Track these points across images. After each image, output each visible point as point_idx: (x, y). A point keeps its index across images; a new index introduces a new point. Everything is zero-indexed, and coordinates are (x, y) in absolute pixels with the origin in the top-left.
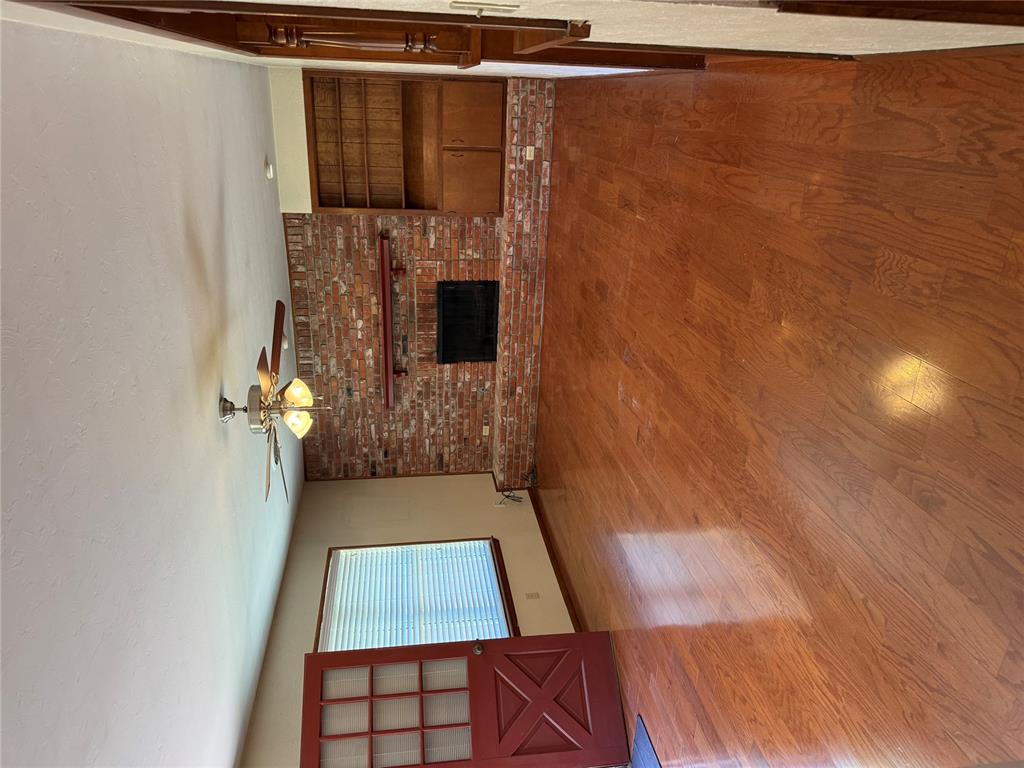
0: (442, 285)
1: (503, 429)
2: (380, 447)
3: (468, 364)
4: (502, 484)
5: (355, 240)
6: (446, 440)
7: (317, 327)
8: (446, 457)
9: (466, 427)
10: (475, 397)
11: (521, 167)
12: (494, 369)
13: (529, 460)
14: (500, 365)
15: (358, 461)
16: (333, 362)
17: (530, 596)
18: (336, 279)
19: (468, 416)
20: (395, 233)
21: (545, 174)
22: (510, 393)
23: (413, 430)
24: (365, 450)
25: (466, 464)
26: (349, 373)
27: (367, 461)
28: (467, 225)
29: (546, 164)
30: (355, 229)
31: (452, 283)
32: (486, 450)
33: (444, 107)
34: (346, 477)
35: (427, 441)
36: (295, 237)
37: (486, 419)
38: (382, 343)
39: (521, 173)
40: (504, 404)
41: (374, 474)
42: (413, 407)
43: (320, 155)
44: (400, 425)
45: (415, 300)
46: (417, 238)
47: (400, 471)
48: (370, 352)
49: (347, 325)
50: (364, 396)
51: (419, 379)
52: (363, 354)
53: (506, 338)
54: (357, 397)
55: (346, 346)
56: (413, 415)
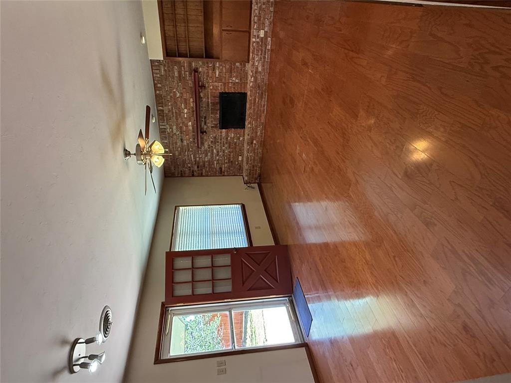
0: (221, 94)
1: (248, 158)
2: (195, 164)
3: (233, 129)
4: (246, 181)
5: (183, 72)
6: (223, 162)
7: (167, 112)
8: (223, 169)
9: (232, 156)
10: (235, 144)
11: (258, 40)
12: (244, 132)
13: (258, 171)
14: (247, 131)
15: (187, 170)
16: (174, 127)
17: (256, 228)
18: (175, 90)
19: (233, 152)
20: (200, 69)
21: (268, 44)
22: (251, 143)
23: (209, 157)
24: (189, 165)
25: (232, 172)
26: (181, 133)
27: (190, 170)
28: (233, 66)
29: (269, 39)
30: (183, 68)
31: (226, 93)
32: (240, 166)
33: (223, 10)
34: (182, 176)
35: (215, 162)
36: (156, 71)
37: (240, 153)
38: (195, 120)
39: (258, 43)
40: (248, 148)
41: (193, 175)
42: (209, 148)
43: (166, 32)
44: (204, 155)
45: (210, 100)
46: (210, 72)
47: (204, 174)
48: (190, 123)
49: (180, 111)
50: (188, 142)
51: (211, 136)
52: (187, 124)
53: (249, 119)
54: (185, 143)
55: (180, 120)
56: (209, 151)
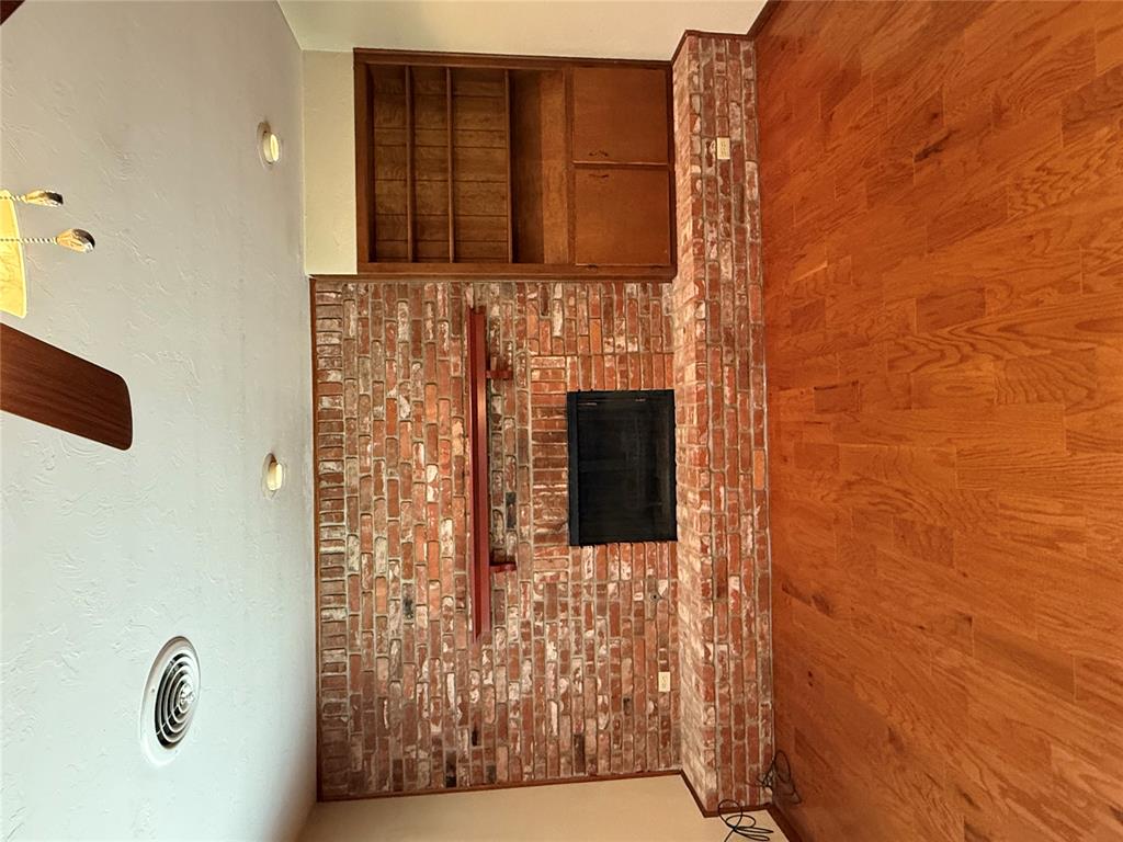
0: (575, 397)
1: (708, 672)
2: (463, 722)
3: (628, 546)
4: (713, 797)
5: (429, 324)
6: (590, 705)
7: (355, 482)
8: (590, 741)
9: (626, 675)
10: (640, 613)
11: (709, 171)
12: (673, 553)
13: (765, 739)
14: (690, 538)
15: (423, 754)
16: (381, 548)
18: (393, 393)
19: (629, 651)
20: (495, 311)
21: (751, 183)
22: (716, 590)
23: (527, 683)
24: (436, 729)
25: (630, 757)
26: (409, 571)
27: (438, 754)
28: (615, 297)
29: (750, 166)
30: (429, 307)
31: (599, 396)
32: (666, 723)
34: (398, 791)
35: (554, 707)
36: (328, 322)
37: (664, 656)
38: (470, 509)
39: (710, 181)
40: (708, 615)
41: (452, 784)
42: (525, 637)
43: (378, 200)
44: (502, 673)
45: (529, 428)
46: (532, 319)
47: (502, 775)
48: (447, 528)
49: (410, 477)
50: (435, 614)
51: (537, 577)
52: (435, 531)
53: (704, 477)
54: (422, 618)
55: (405, 517)
56: (526, 652)
